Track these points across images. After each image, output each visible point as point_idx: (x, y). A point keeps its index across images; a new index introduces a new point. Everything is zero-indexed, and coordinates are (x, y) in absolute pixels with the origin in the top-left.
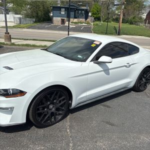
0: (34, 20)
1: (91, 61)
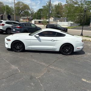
1: (34, 36)
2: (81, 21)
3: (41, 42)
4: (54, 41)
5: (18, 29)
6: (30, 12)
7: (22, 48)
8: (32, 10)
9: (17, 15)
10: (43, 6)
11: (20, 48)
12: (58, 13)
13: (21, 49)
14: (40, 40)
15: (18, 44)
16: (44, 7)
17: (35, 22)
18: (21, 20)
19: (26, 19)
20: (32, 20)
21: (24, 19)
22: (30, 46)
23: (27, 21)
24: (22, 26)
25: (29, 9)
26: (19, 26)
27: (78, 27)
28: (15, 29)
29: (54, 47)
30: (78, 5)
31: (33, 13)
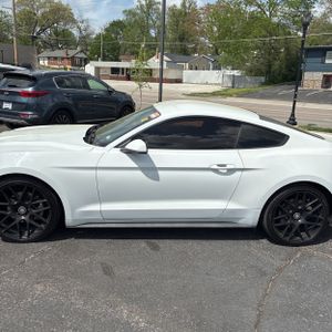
0: (263, 79)
1: (116, 147)
2: (270, 66)
3: (156, 178)
4: (231, 171)
5: (24, 100)
6: (75, 32)
7: (45, 215)
8: (82, 26)
9: (24, 41)
10: (124, 12)
11: (32, 217)
12: (182, 39)
13: (40, 222)
14: (151, 171)
15: (25, 198)
16: (130, 13)
17: (97, 69)
18: (41, 62)
19: (63, 59)
20: (86, 61)
21: (56, 58)
22: (96, 207)
23: (65, 69)
24: (42, 85)
25: (74, 21)
26: (30, 89)
27: (261, 90)
28: (14, 103)
29: (232, 206)
30: (259, 6)
31: (88, 35)
